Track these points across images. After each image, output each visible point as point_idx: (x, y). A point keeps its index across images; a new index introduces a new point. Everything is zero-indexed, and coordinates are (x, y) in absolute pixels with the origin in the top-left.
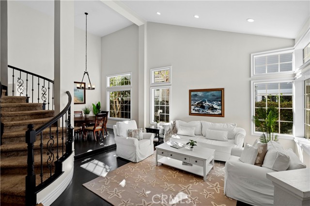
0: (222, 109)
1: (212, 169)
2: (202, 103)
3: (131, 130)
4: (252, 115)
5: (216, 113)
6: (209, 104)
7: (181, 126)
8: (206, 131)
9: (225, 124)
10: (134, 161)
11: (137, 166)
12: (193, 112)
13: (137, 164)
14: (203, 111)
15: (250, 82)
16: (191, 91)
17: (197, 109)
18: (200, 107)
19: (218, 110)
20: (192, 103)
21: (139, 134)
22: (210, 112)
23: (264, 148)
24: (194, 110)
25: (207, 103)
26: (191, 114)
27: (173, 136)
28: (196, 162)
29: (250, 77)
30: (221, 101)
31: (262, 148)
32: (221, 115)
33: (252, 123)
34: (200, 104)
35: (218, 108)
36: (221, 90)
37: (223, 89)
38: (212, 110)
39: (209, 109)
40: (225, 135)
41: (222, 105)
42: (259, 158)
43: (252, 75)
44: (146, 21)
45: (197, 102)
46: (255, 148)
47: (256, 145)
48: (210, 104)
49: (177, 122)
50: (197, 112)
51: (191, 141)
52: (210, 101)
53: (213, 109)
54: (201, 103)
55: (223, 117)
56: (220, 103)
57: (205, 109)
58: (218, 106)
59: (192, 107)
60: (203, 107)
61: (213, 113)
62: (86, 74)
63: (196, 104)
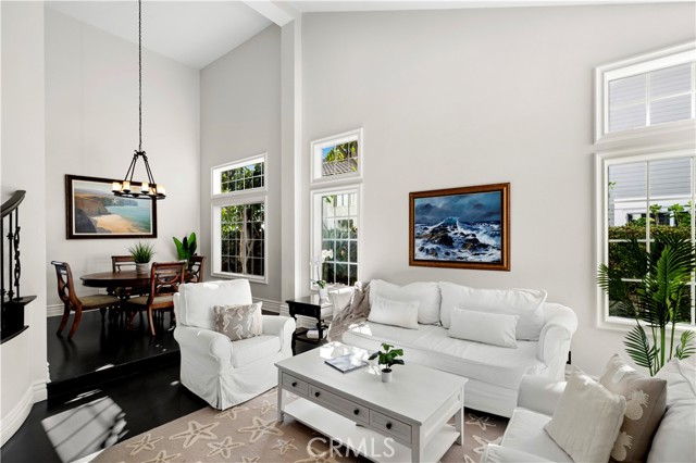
0: (504, 248)
1: (457, 443)
2: (446, 231)
3: (222, 309)
4: (599, 263)
5: (485, 259)
6: (465, 232)
7: (382, 296)
8: (452, 313)
9: (511, 293)
10: (214, 405)
11: (217, 424)
12: (420, 256)
13: (221, 416)
14: (448, 254)
15: (592, 158)
16: (414, 196)
17: (430, 246)
18: (439, 243)
19: (491, 251)
20: (417, 231)
21: (245, 319)
22: (469, 256)
23: (649, 400)
24: (422, 249)
25: (460, 229)
26: (414, 262)
27: (353, 325)
28: (389, 426)
29: (592, 140)
30: (500, 223)
31: (640, 398)
32: (500, 265)
33: (599, 289)
34: (440, 234)
35: (492, 242)
36: (501, 190)
37: (507, 185)
38: (473, 249)
39: (464, 246)
40: (508, 327)
41: (503, 234)
42: (627, 440)
43: (598, 135)
44: (301, 11)
45: (431, 228)
46: (610, 395)
47: (615, 380)
48: (469, 232)
49: (373, 284)
50: (430, 257)
51: (387, 347)
52: (467, 224)
53: (475, 245)
54: (443, 229)
55: (507, 269)
56: (496, 227)
57: (453, 247)
58: (492, 236)
59: (419, 242)
60: (447, 241)
61: (476, 259)
62: (141, 157)
63: (427, 232)
